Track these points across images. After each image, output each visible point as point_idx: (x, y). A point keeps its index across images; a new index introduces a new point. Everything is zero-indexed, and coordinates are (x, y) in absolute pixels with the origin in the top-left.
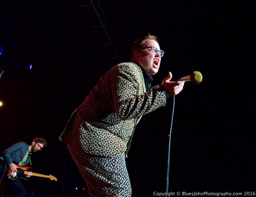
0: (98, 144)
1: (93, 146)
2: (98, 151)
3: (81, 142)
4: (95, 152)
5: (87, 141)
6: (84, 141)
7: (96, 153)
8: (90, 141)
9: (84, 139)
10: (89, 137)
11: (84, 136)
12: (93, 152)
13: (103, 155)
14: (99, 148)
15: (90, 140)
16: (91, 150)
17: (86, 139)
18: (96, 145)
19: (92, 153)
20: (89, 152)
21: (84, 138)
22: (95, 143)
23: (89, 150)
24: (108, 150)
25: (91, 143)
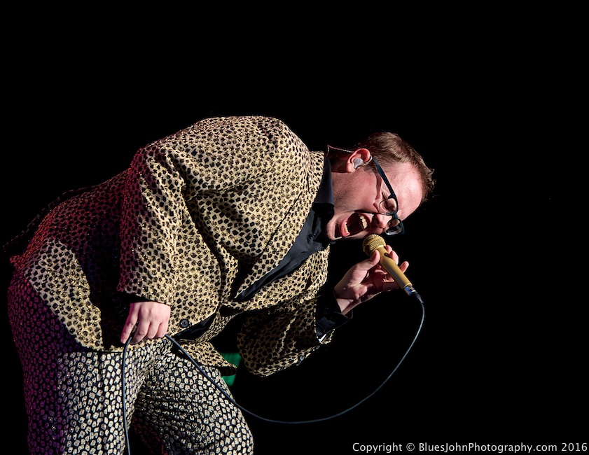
0: (71, 290)
1: (58, 286)
2: (58, 303)
3: (41, 258)
4: (52, 300)
5: (54, 265)
6: (49, 261)
7: (52, 304)
8: (58, 270)
9: (51, 258)
10: (63, 260)
11: (56, 251)
12: (49, 296)
13: (63, 319)
14: (67, 298)
15: (61, 267)
16: (47, 290)
17: (54, 259)
18: (65, 288)
19: (45, 296)
20: (40, 289)
21: (53, 253)
22: (67, 283)
23: (44, 285)
24: (81, 320)
25: (59, 274)
